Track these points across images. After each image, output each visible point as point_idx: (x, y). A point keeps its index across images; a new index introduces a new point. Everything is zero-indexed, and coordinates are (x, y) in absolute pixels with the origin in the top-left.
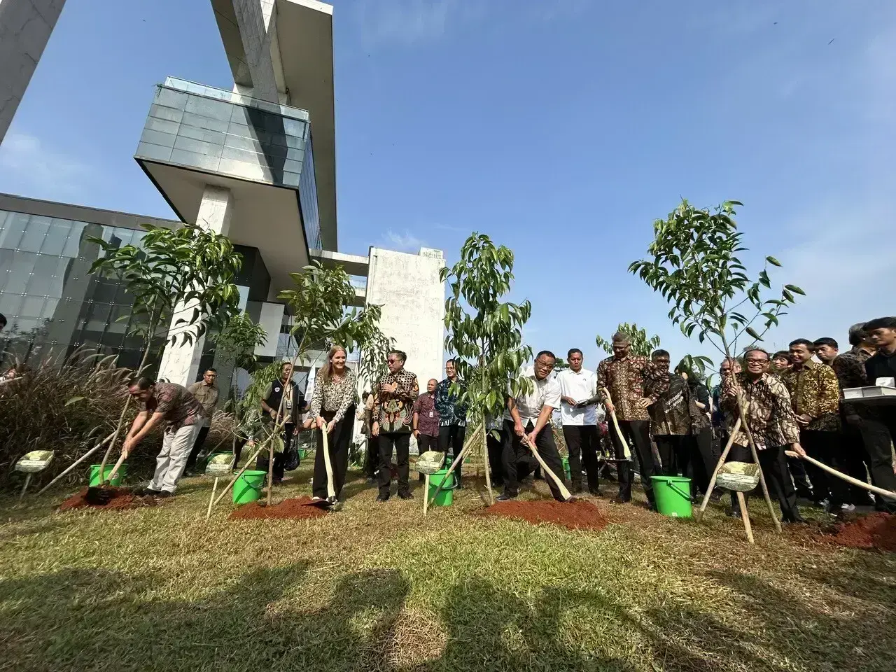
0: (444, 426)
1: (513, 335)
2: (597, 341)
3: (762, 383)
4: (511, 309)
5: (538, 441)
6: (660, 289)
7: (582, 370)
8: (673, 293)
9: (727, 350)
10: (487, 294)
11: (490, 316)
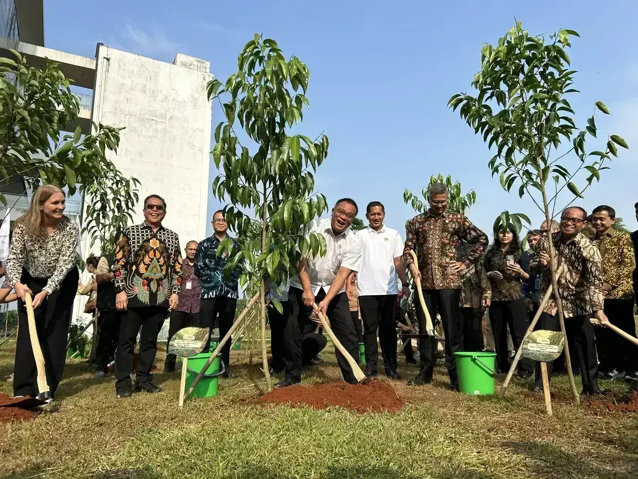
0: (208, 299)
1: (304, 180)
2: (404, 195)
3: (573, 243)
4: (303, 144)
5: (331, 311)
6: (482, 132)
7: (384, 228)
8: (495, 139)
9: (546, 207)
10: (272, 122)
11: (275, 152)
